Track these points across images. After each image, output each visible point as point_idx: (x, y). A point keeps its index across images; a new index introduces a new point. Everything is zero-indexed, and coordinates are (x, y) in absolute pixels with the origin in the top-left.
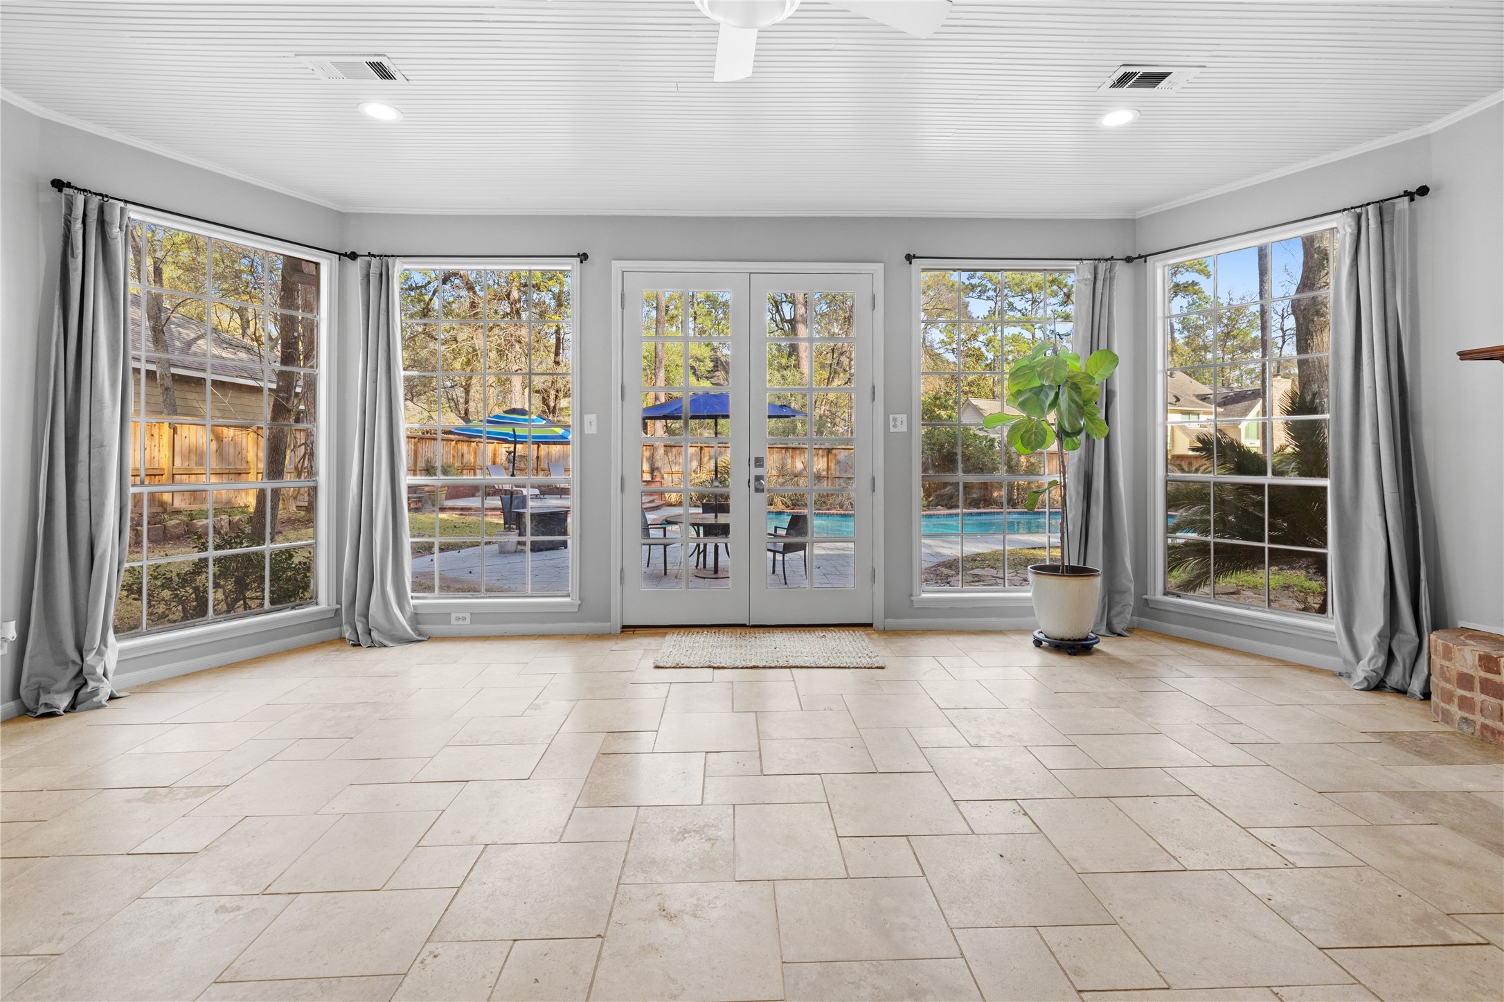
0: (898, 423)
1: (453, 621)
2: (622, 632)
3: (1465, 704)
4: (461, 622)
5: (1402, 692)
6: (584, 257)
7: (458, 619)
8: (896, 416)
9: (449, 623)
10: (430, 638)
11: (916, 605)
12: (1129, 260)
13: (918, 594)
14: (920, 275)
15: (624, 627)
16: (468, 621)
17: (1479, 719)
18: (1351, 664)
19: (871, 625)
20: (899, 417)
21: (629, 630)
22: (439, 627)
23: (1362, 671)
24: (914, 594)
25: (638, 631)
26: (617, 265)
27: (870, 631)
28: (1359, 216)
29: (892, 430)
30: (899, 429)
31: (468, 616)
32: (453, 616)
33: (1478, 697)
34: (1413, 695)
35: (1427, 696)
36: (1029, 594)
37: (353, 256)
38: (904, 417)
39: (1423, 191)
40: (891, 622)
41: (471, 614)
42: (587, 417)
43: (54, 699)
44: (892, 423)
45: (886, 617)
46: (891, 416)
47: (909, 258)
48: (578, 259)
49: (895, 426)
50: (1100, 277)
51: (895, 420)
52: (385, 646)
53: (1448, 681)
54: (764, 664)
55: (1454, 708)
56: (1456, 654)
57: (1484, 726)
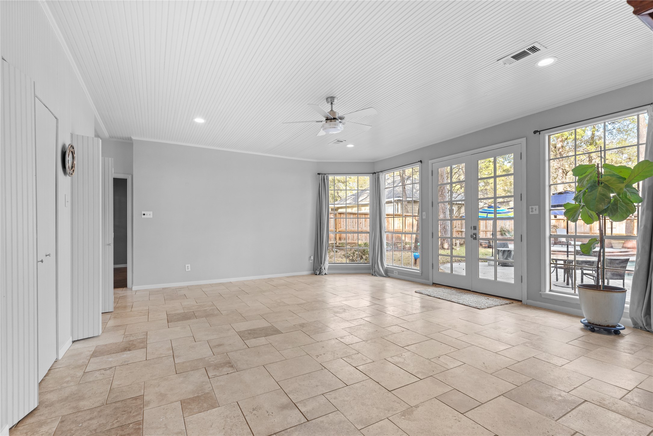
0: (534, 210)
2: (432, 285)
6: (421, 161)
7: (395, 273)
8: (533, 207)
9: (393, 273)
10: (389, 277)
11: (543, 296)
13: (544, 291)
15: (433, 283)
16: (397, 274)
19: (521, 301)
20: (534, 207)
22: (391, 274)
24: (542, 290)
25: (437, 286)
26: (430, 162)
27: (520, 303)
29: (531, 213)
30: (534, 213)
31: (397, 272)
38: (537, 207)
40: (530, 302)
44: (531, 210)
45: (527, 298)
46: (530, 207)
49: (532, 211)
51: (532, 209)
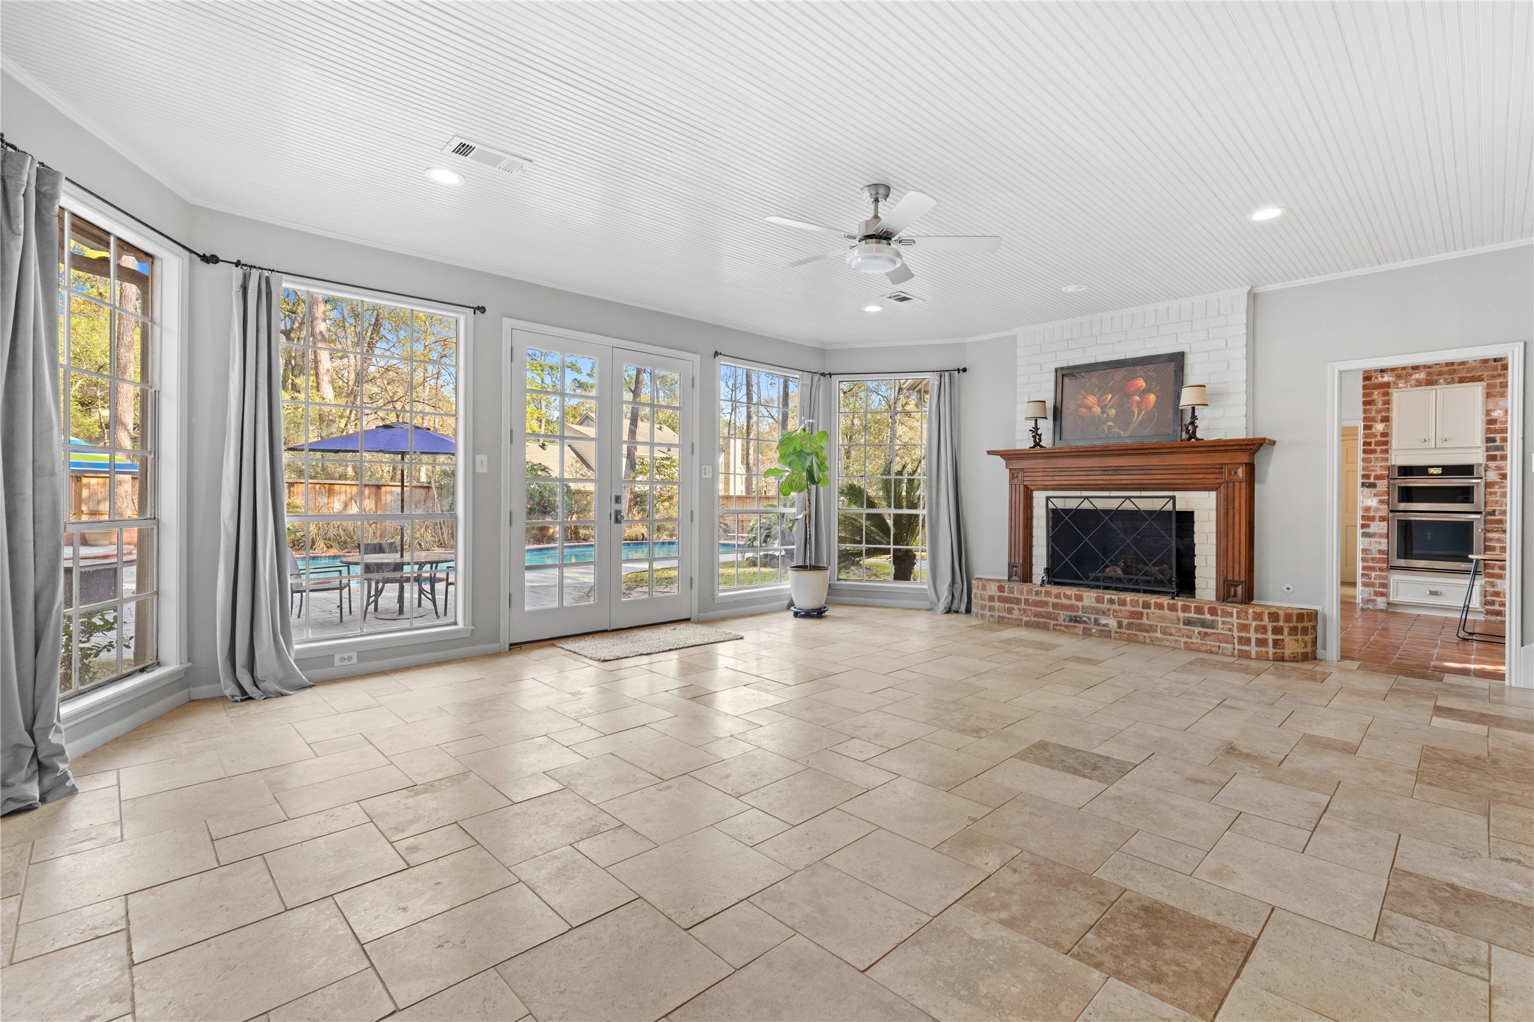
0: (707, 472)
1: (337, 662)
2: (510, 649)
3: (992, 609)
4: (346, 662)
5: (957, 612)
6: (482, 309)
7: (342, 659)
9: (332, 665)
10: (316, 682)
11: (716, 602)
12: (823, 374)
14: (724, 368)
15: (511, 645)
16: (355, 660)
17: (996, 614)
18: (934, 603)
19: (689, 619)
20: (707, 467)
21: (516, 647)
22: (321, 670)
23: (942, 606)
24: (716, 594)
26: (508, 322)
27: (689, 623)
28: (941, 376)
29: (703, 476)
30: (707, 476)
31: (355, 655)
32: (337, 657)
33: (996, 604)
34: (962, 613)
35: (968, 611)
36: (789, 586)
37: (212, 259)
38: (710, 467)
39: (965, 370)
40: (703, 615)
41: (358, 652)
42: (479, 457)
43: (24, 790)
44: (703, 472)
45: (700, 611)
47: (716, 354)
48: (472, 310)
49: (705, 474)
50: (815, 384)
51: (705, 469)
52: (282, 695)
53: (984, 600)
54: (675, 647)
55: (987, 613)
56: (988, 587)
57: (999, 616)
